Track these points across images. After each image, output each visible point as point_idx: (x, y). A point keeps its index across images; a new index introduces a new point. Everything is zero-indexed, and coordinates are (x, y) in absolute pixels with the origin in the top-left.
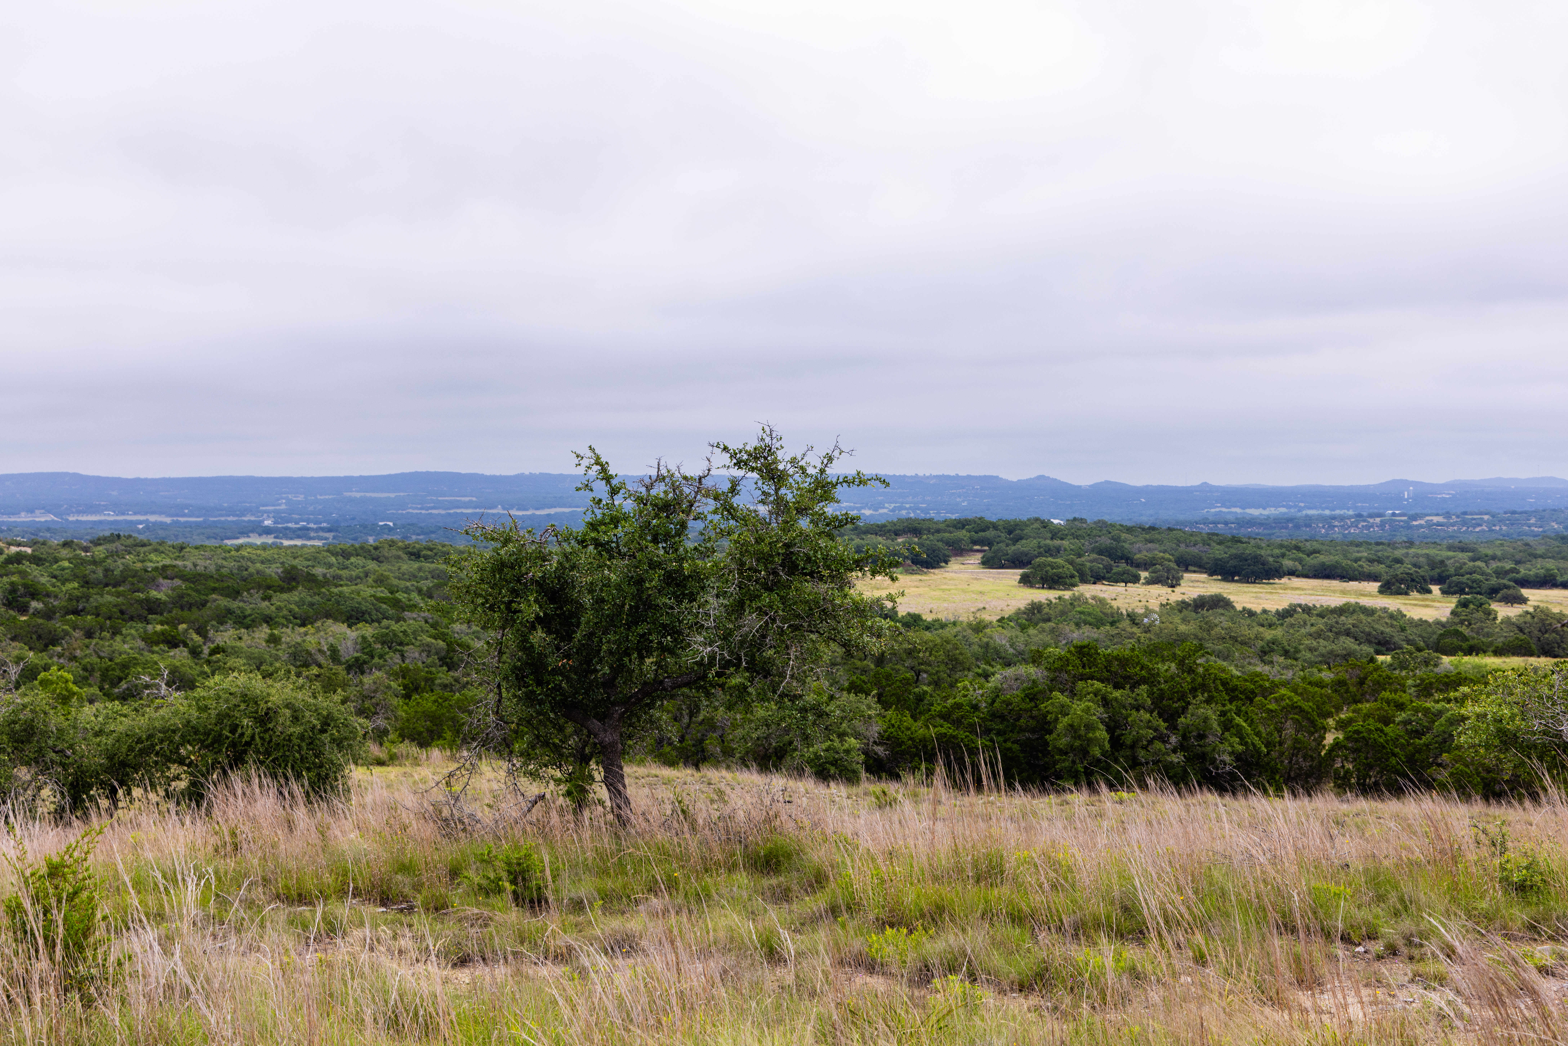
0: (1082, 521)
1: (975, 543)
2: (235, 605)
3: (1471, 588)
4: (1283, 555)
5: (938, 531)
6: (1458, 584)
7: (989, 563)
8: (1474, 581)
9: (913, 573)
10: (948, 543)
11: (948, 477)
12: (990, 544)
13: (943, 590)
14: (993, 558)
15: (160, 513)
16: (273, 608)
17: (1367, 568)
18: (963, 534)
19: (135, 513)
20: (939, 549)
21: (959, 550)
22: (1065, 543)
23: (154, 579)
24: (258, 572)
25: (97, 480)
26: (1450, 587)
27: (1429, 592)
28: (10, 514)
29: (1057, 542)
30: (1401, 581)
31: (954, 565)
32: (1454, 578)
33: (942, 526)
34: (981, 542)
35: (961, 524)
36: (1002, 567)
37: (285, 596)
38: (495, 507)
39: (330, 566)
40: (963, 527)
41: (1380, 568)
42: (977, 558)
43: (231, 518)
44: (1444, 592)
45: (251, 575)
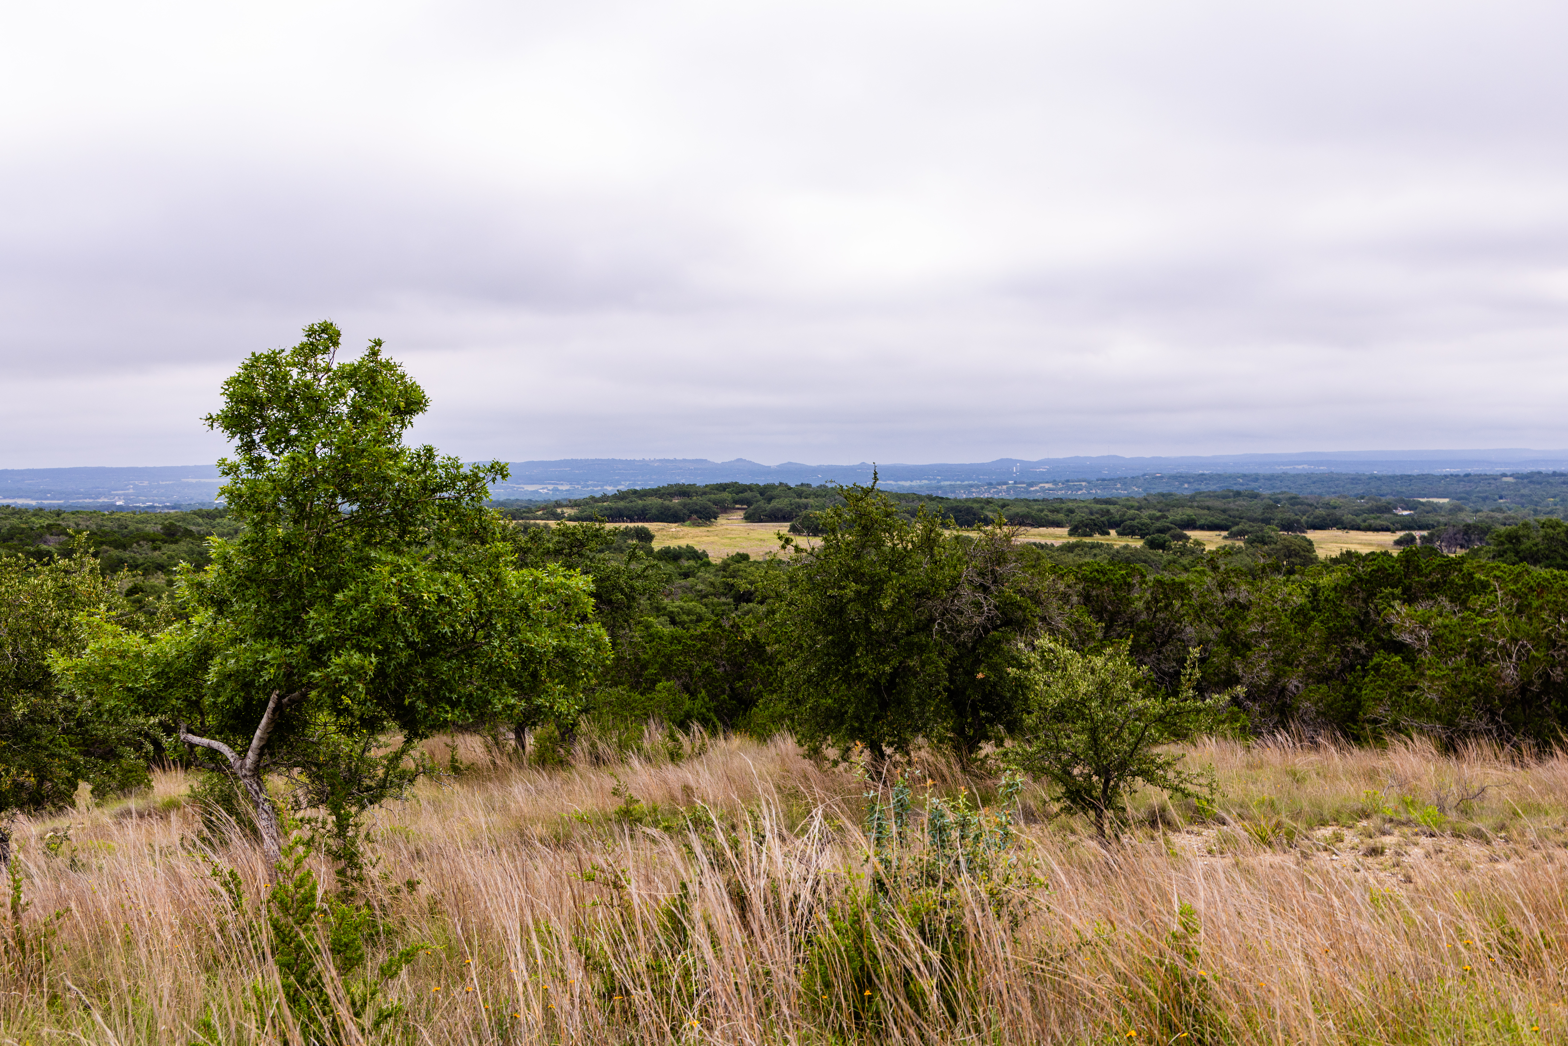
0: (809, 486)
1: (736, 502)
2: (126, 555)
3: (1140, 530)
4: (982, 508)
5: (705, 493)
6: (1132, 526)
7: (751, 518)
8: (1143, 525)
9: (699, 525)
10: (715, 503)
11: (668, 461)
12: (749, 503)
13: (731, 539)
14: (754, 514)
15: (26, 497)
16: (165, 557)
17: (1052, 517)
18: (725, 495)
20: (710, 507)
21: (725, 509)
22: (811, 501)
23: (41, 536)
24: (137, 530)
26: (1124, 529)
27: (1108, 534)
29: (804, 500)
30: (1086, 526)
31: (722, 520)
32: (1128, 522)
33: (707, 489)
34: (741, 502)
35: (722, 488)
36: (761, 521)
37: (173, 546)
39: (200, 525)
40: (724, 490)
41: (1061, 516)
42: (741, 514)
43: (87, 501)
44: (1119, 534)
45: (131, 532)
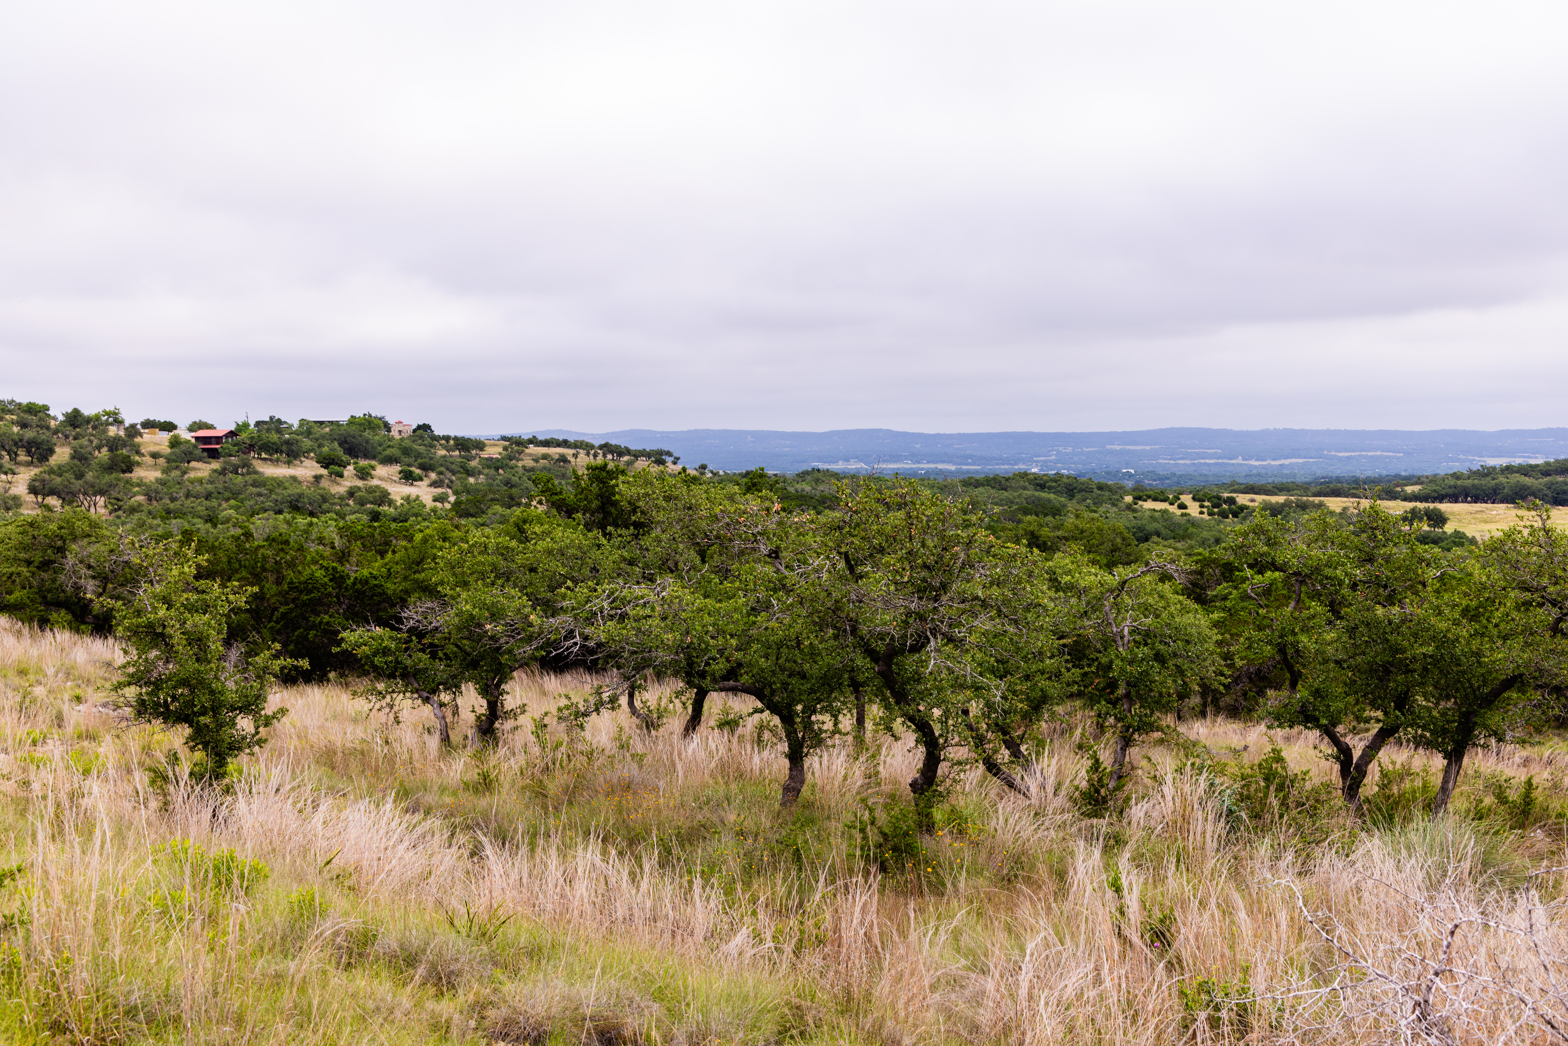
15: (948, 462)
19: (928, 462)
25: (905, 435)
28: (829, 463)
38: (1236, 458)
43: (1006, 467)
